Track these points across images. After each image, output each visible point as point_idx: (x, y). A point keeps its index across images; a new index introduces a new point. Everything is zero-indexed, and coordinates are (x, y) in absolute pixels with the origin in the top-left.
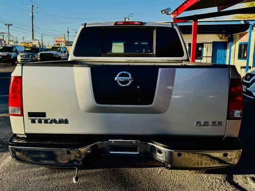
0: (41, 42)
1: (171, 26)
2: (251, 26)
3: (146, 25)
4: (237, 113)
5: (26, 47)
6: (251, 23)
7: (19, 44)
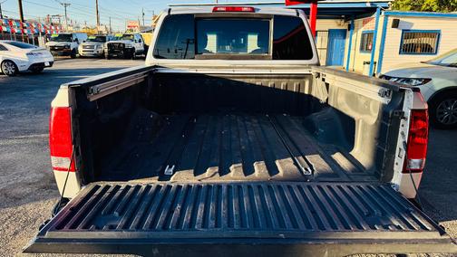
0: (108, 27)
1: (295, 15)
2: (378, 10)
3: (259, 12)
4: (415, 163)
5: (89, 34)
6: (379, 5)
7: (81, 30)
